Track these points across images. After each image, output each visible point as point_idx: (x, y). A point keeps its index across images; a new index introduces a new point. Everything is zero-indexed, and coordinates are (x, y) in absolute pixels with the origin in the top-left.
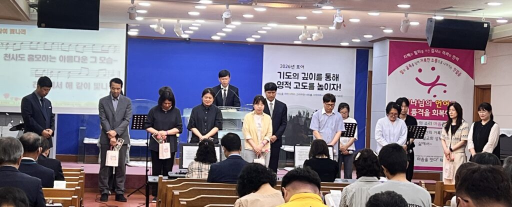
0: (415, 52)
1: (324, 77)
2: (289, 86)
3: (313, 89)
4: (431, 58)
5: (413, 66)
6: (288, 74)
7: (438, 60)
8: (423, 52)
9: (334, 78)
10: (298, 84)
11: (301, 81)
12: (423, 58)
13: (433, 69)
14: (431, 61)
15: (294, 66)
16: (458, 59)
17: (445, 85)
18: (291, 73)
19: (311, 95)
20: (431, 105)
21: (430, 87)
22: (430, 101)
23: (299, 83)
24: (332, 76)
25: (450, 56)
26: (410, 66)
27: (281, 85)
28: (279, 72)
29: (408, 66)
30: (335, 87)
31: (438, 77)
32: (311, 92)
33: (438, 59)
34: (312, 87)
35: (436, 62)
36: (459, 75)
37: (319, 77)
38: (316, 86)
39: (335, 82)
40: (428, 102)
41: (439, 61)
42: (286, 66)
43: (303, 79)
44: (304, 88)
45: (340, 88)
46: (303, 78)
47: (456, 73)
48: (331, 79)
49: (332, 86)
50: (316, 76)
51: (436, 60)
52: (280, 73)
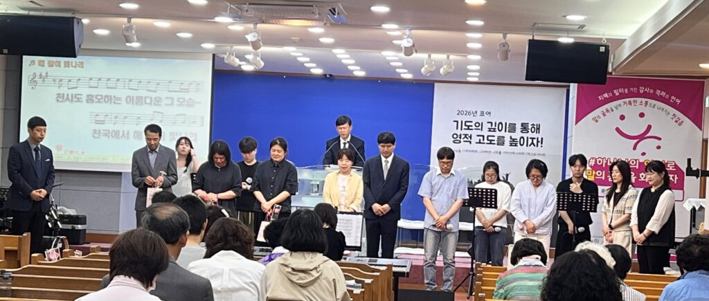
0: (615, 91)
1: (519, 127)
2: (469, 140)
3: (503, 144)
4: (639, 100)
5: (612, 111)
6: (468, 124)
7: (649, 103)
8: (626, 91)
9: (533, 130)
10: (481, 138)
11: (485, 133)
12: (627, 100)
13: (642, 115)
14: (639, 104)
15: (476, 112)
16: (678, 101)
17: (659, 139)
18: (471, 122)
19: (500, 153)
20: (637, 167)
21: (636, 141)
22: (636, 160)
23: (483, 136)
24: (530, 127)
25: (667, 96)
26: (607, 111)
27: (458, 139)
28: (455, 121)
29: (605, 111)
30: (535, 141)
31: (649, 127)
32: (500, 148)
33: (650, 101)
34: (501, 141)
35: (646, 106)
36: (680, 124)
37: (512, 128)
38: (507, 140)
39: (534, 135)
40: (633, 162)
41: (651, 104)
42: (465, 113)
43: (490, 131)
44: (491, 143)
45: (542, 143)
46: (489, 129)
47: (676, 121)
48: (530, 131)
49: (530, 141)
50: (507, 126)
51: (646, 102)
52: (457, 122)
